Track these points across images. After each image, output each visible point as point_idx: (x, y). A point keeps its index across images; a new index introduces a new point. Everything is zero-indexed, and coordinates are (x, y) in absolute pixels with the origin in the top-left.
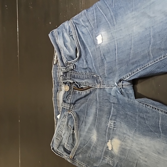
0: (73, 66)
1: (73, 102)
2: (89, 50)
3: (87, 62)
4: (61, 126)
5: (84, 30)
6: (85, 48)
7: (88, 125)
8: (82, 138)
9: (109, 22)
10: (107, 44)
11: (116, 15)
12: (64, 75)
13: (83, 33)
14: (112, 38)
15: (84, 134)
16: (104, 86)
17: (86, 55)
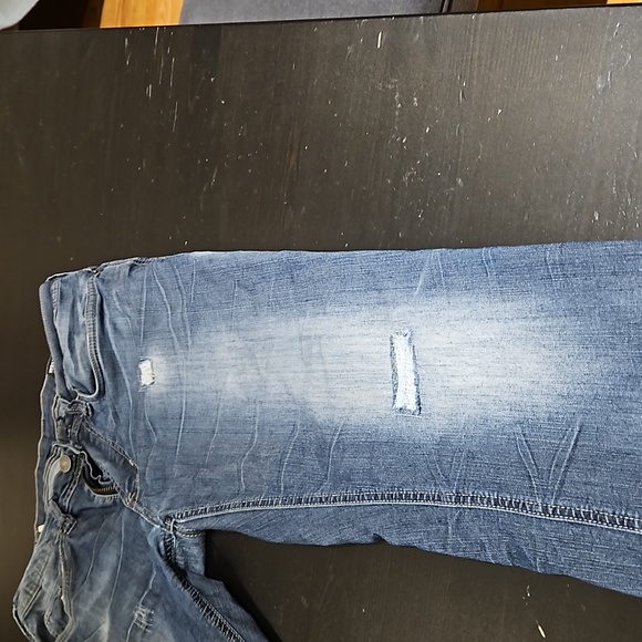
0: (87, 409)
1: (75, 510)
2: (127, 381)
3: (116, 415)
4: (39, 562)
5: (120, 321)
6: (115, 372)
7: (98, 593)
8: (82, 619)
9: (174, 335)
10: (162, 394)
11: (195, 321)
12: (67, 421)
13: (115, 329)
14: (176, 382)
15: (86, 609)
16: (140, 508)
17: (116, 396)
